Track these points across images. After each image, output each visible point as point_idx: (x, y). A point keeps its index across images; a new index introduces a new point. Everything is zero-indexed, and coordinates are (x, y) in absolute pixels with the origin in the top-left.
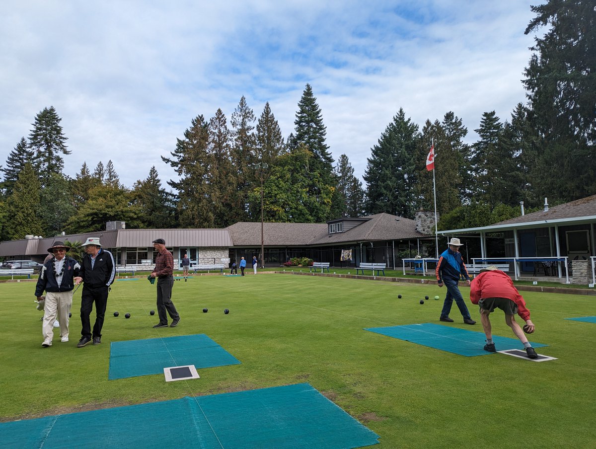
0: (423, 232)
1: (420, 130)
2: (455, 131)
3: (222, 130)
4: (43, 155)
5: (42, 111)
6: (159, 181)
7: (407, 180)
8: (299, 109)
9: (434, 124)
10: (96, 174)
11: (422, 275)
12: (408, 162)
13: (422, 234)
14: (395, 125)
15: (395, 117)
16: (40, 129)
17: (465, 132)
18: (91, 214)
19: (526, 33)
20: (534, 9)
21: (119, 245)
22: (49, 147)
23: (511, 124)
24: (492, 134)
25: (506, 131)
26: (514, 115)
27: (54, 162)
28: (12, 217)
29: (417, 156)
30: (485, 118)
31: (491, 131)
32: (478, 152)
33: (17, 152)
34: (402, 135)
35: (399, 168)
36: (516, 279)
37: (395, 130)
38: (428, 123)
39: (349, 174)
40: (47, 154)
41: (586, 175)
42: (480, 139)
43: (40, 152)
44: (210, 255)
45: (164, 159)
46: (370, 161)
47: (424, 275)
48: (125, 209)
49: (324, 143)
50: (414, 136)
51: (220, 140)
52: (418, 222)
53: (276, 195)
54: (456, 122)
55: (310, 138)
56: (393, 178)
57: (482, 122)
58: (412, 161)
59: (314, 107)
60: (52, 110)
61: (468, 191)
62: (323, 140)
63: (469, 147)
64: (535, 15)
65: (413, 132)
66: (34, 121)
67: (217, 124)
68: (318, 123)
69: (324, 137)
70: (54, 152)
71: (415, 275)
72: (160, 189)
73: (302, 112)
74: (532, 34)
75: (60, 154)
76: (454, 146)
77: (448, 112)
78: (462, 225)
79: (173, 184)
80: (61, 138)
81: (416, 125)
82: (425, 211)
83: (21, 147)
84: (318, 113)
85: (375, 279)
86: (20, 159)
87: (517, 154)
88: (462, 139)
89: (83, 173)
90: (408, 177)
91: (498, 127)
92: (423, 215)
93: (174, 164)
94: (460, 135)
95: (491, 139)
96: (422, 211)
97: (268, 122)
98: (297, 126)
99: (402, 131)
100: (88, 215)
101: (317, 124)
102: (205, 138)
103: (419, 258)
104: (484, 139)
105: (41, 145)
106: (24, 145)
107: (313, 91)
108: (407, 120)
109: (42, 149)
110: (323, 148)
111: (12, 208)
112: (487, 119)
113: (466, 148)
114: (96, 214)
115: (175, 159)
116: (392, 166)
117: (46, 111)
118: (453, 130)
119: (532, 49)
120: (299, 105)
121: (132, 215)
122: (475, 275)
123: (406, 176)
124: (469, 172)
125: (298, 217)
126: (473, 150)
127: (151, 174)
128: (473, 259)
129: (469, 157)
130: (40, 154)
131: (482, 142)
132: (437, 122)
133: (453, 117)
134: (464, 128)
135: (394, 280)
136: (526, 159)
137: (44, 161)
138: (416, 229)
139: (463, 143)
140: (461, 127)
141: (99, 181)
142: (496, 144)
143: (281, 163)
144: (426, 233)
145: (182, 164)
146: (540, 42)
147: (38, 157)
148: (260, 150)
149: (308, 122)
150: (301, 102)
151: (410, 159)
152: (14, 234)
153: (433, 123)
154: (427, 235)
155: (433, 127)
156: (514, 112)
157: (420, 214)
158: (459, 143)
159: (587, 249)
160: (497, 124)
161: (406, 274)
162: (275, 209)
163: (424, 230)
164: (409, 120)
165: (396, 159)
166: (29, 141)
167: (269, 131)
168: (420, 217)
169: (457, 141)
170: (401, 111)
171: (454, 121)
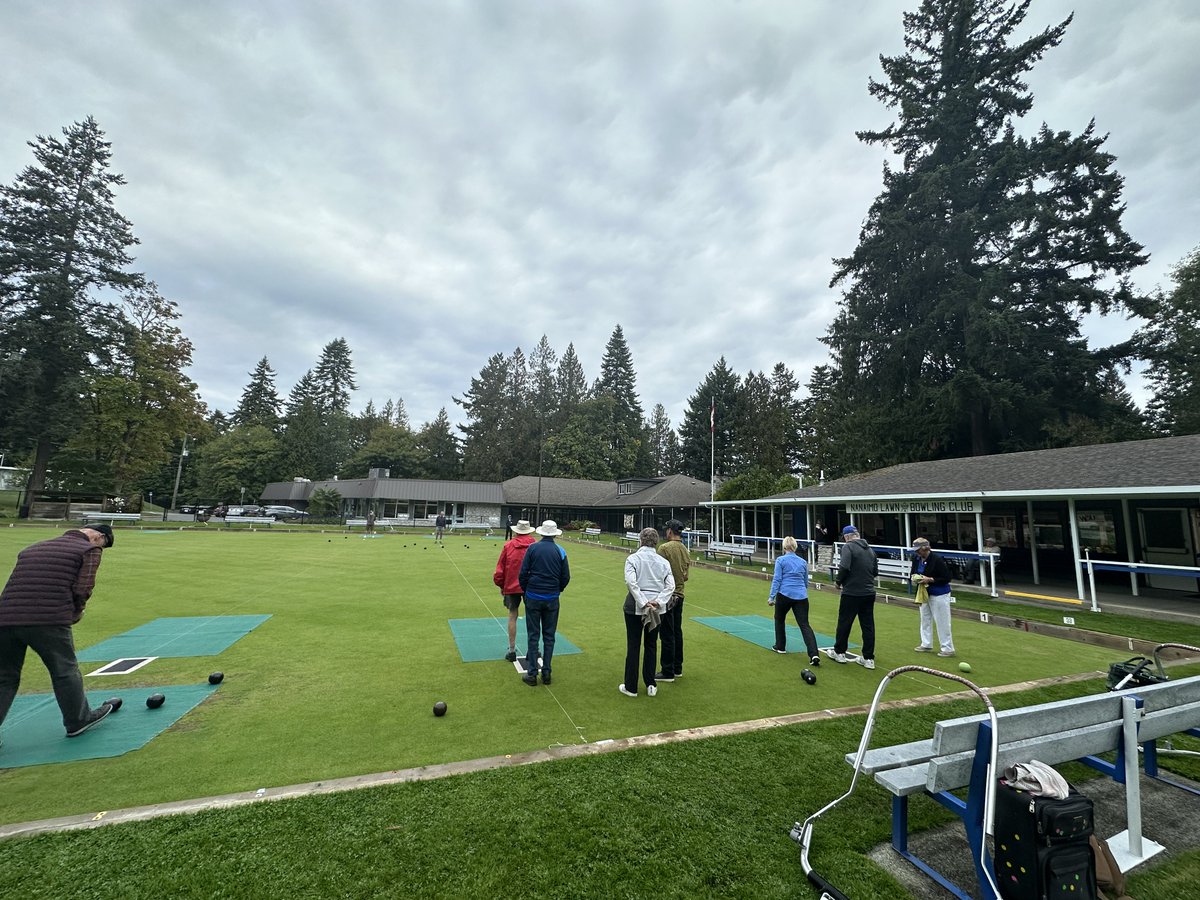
1: (742, 382)
2: (785, 385)
3: (520, 370)
4: (329, 390)
5: (332, 342)
6: (448, 424)
7: (728, 437)
8: (607, 352)
10: (384, 412)
14: (715, 374)
15: (716, 366)
16: (328, 362)
17: (796, 386)
18: (371, 458)
19: (831, 286)
20: (836, 262)
21: (377, 495)
22: (336, 381)
24: (823, 390)
27: (339, 398)
28: (284, 456)
30: (816, 372)
31: (823, 387)
32: (808, 409)
33: (301, 385)
37: (715, 380)
38: (751, 374)
39: (664, 426)
40: (333, 389)
42: (810, 395)
43: (325, 386)
44: (478, 512)
45: (455, 400)
46: (688, 414)
48: (408, 453)
49: (633, 390)
50: (734, 387)
51: (516, 381)
53: (571, 446)
54: (787, 374)
55: (617, 384)
57: (813, 377)
58: (730, 416)
59: (624, 351)
60: (343, 341)
62: (632, 387)
63: (801, 403)
64: (838, 269)
65: (734, 384)
66: (322, 353)
67: (514, 363)
68: (627, 367)
69: (633, 384)
70: (340, 387)
72: (449, 432)
73: (610, 355)
74: (837, 288)
75: (347, 390)
76: (785, 400)
77: (778, 363)
79: (463, 429)
80: (349, 372)
81: (738, 377)
83: (306, 381)
84: (628, 357)
86: (305, 393)
88: (792, 393)
89: (368, 411)
91: (830, 383)
93: (466, 406)
94: (790, 389)
95: (821, 396)
97: (571, 364)
98: (603, 370)
99: (723, 382)
100: (366, 459)
101: (626, 369)
102: (501, 379)
104: (814, 395)
105: (327, 379)
106: (310, 378)
107: (623, 333)
108: (729, 369)
109: (328, 383)
110: (631, 396)
111: (286, 446)
112: (818, 374)
113: (797, 404)
114: (375, 457)
115: (468, 401)
117: (335, 343)
118: (783, 384)
119: (840, 303)
120: (608, 348)
121: (414, 460)
125: (597, 474)
126: (804, 406)
127: (440, 416)
128: (733, 536)
129: (800, 414)
130: (326, 388)
131: (812, 398)
132: (763, 374)
133: (783, 369)
134: (795, 382)
137: (330, 396)
139: (794, 399)
140: (793, 380)
141: (386, 421)
142: (826, 401)
143: (583, 411)
145: (475, 408)
146: (849, 297)
147: (323, 391)
148: (560, 395)
149: (616, 366)
150: (610, 344)
152: (285, 475)
153: (756, 375)
155: (756, 379)
158: (789, 397)
160: (829, 381)
162: (569, 462)
164: (732, 369)
166: (315, 374)
167: (571, 375)
169: (788, 395)
170: (722, 359)
171: (784, 373)
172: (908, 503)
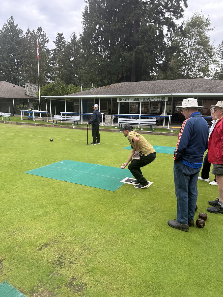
0: (29, 95)
1: (24, 34)
2: (42, 40)
7: (17, 63)
9: (32, 32)
11: (33, 120)
12: (17, 52)
13: (29, 96)
14: (8, 26)
15: (8, 21)
17: (48, 41)
23: (70, 42)
24: (61, 45)
25: (68, 46)
26: (72, 38)
29: (22, 49)
30: (58, 36)
31: (61, 44)
32: (54, 54)
34: (13, 34)
35: (11, 55)
36: (81, 124)
37: (8, 29)
38: (29, 30)
41: (104, 75)
42: (56, 47)
47: (34, 120)
50: (20, 36)
52: (27, 89)
54: (43, 34)
56: (8, 60)
57: (57, 38)
58: (19, 51)
61: (49, 75)
63: (50, 51)
65: (20, 34)
71: (28, 120)
76: (42, 48)
77: (39, 27)
78: (53, 93)
81: (22, 30)
82: (30, 83)
85: (4, 122)
87: (72, 59)
88: (46, 45)
90: (17, 61)
91: (64, 42)
92: (29, 85)
94: (45, 43)
95: (61, 48)
96: (29, 83)
99: (13, 31)
103: (30, 110)
104: (57, 47)
108: (16, 25)
112: (59, 37)
113: (48, 51)
116: (7, 52)
118: (41, 39)
122: (62, 121)
123: (16, 60)
124: (49, 64)
126: (52, 52)
128: (61, 112)
129: (50, 56)
131: (56, 49)
132: (34, 31)
133: (42, 31)
134: (48, 39)
135: (17, 124)
136: (76, 63)
138: (25, 93)
140: (46, 38)
142: (62, 52)
144: (31, 96)
151: (19, 50)
154: (31, 97)
155: (31, 33)
156: (72, 36)
157: (27, 84)
158: (44, 47)
159: (107, 110)
160: (64, 41)
161: (23, 119)
163: (30, 94)
164: (17, 25)
165: (10, 48)
168: (27, 86)
169: (43, 45)
170: (12, 18)
171: (42, 33)
172: (142, 98)
